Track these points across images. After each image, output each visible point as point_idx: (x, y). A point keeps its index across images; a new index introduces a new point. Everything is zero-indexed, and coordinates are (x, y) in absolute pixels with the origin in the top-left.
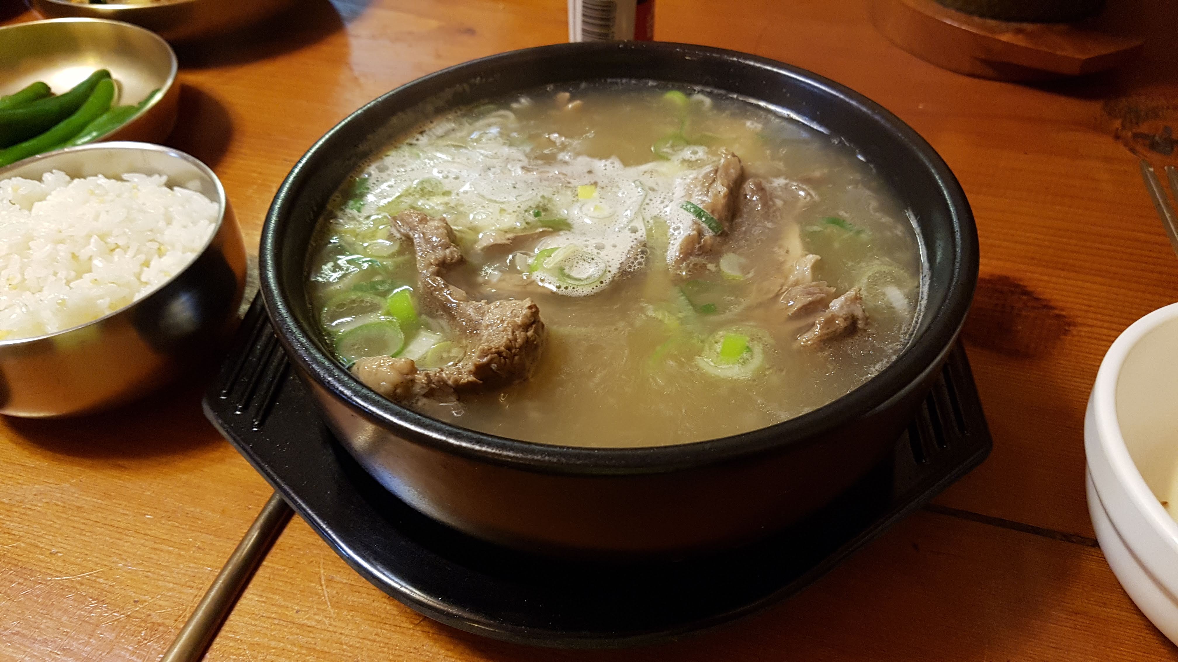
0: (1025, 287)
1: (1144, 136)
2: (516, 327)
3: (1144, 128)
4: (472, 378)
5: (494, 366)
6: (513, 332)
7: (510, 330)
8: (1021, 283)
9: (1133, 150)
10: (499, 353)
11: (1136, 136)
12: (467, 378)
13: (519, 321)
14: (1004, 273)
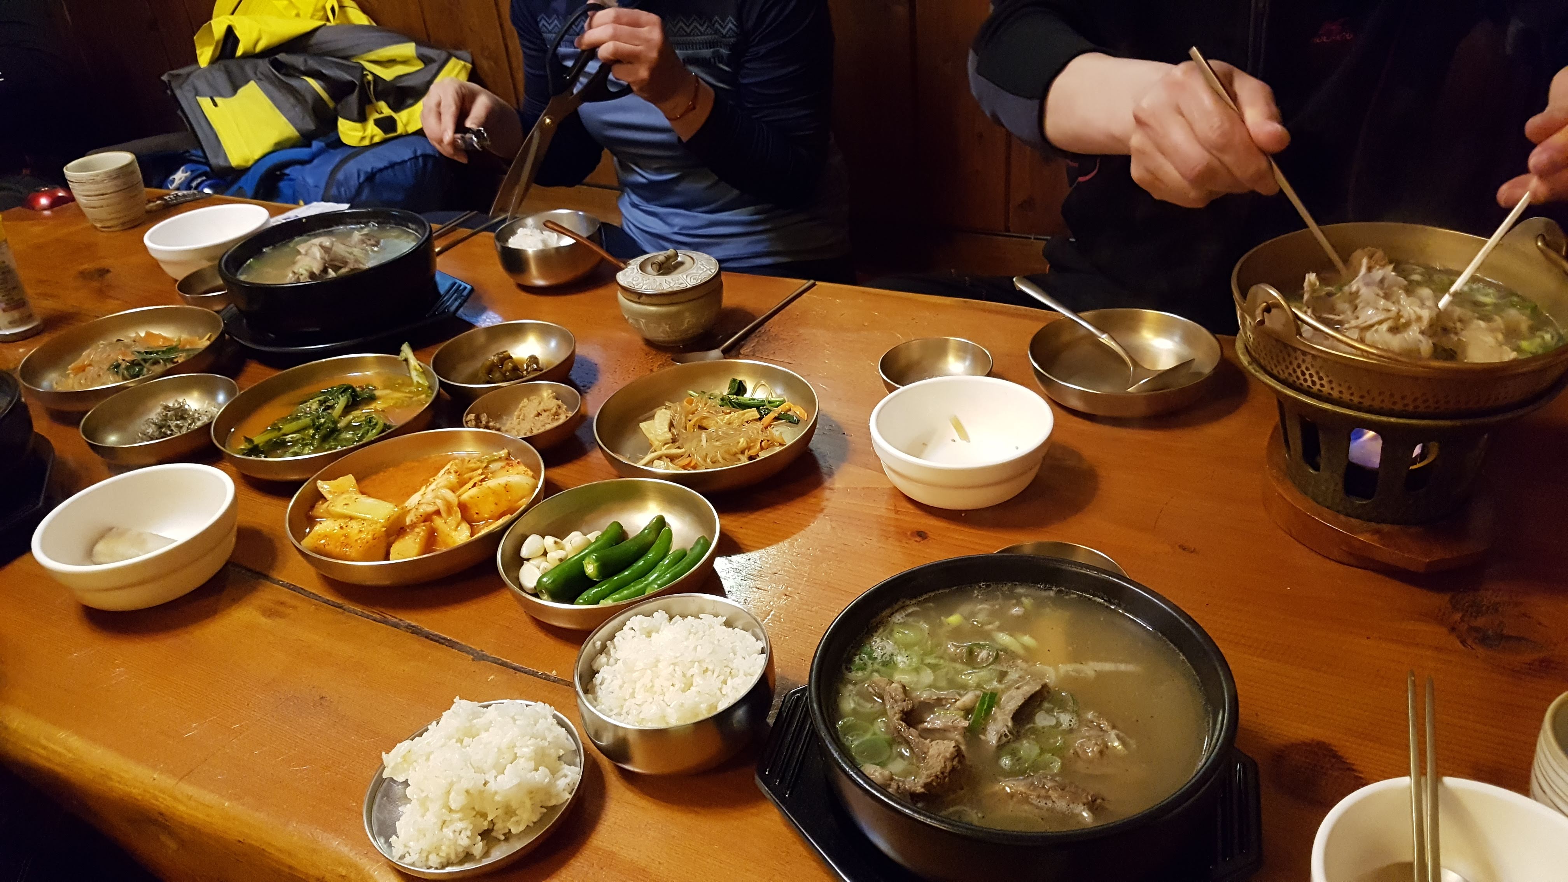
0: (1336, 751)
1: (1477, 630)
2: (946, 760)
3: (1480, 622)
4: (922, 790)
5: (934, 784)
6: (945, 762)
7: (942, 761)
8: (1334, 748)
9: (1463, 642)
10: (937, 776)
11: (1471, 629)
12: (919, 790)
13: (948, 755)
14: (1322, 739)
